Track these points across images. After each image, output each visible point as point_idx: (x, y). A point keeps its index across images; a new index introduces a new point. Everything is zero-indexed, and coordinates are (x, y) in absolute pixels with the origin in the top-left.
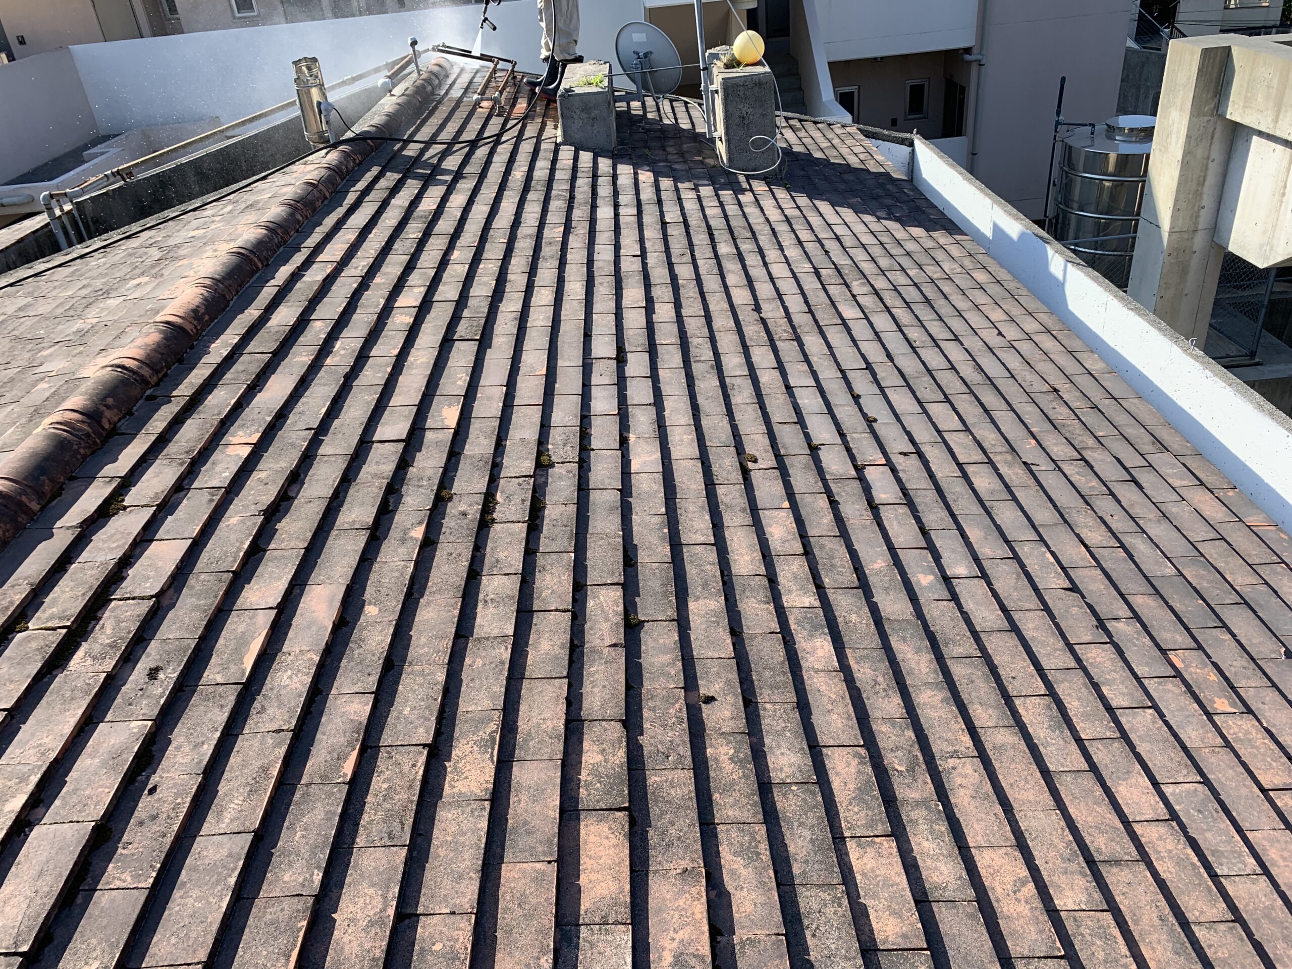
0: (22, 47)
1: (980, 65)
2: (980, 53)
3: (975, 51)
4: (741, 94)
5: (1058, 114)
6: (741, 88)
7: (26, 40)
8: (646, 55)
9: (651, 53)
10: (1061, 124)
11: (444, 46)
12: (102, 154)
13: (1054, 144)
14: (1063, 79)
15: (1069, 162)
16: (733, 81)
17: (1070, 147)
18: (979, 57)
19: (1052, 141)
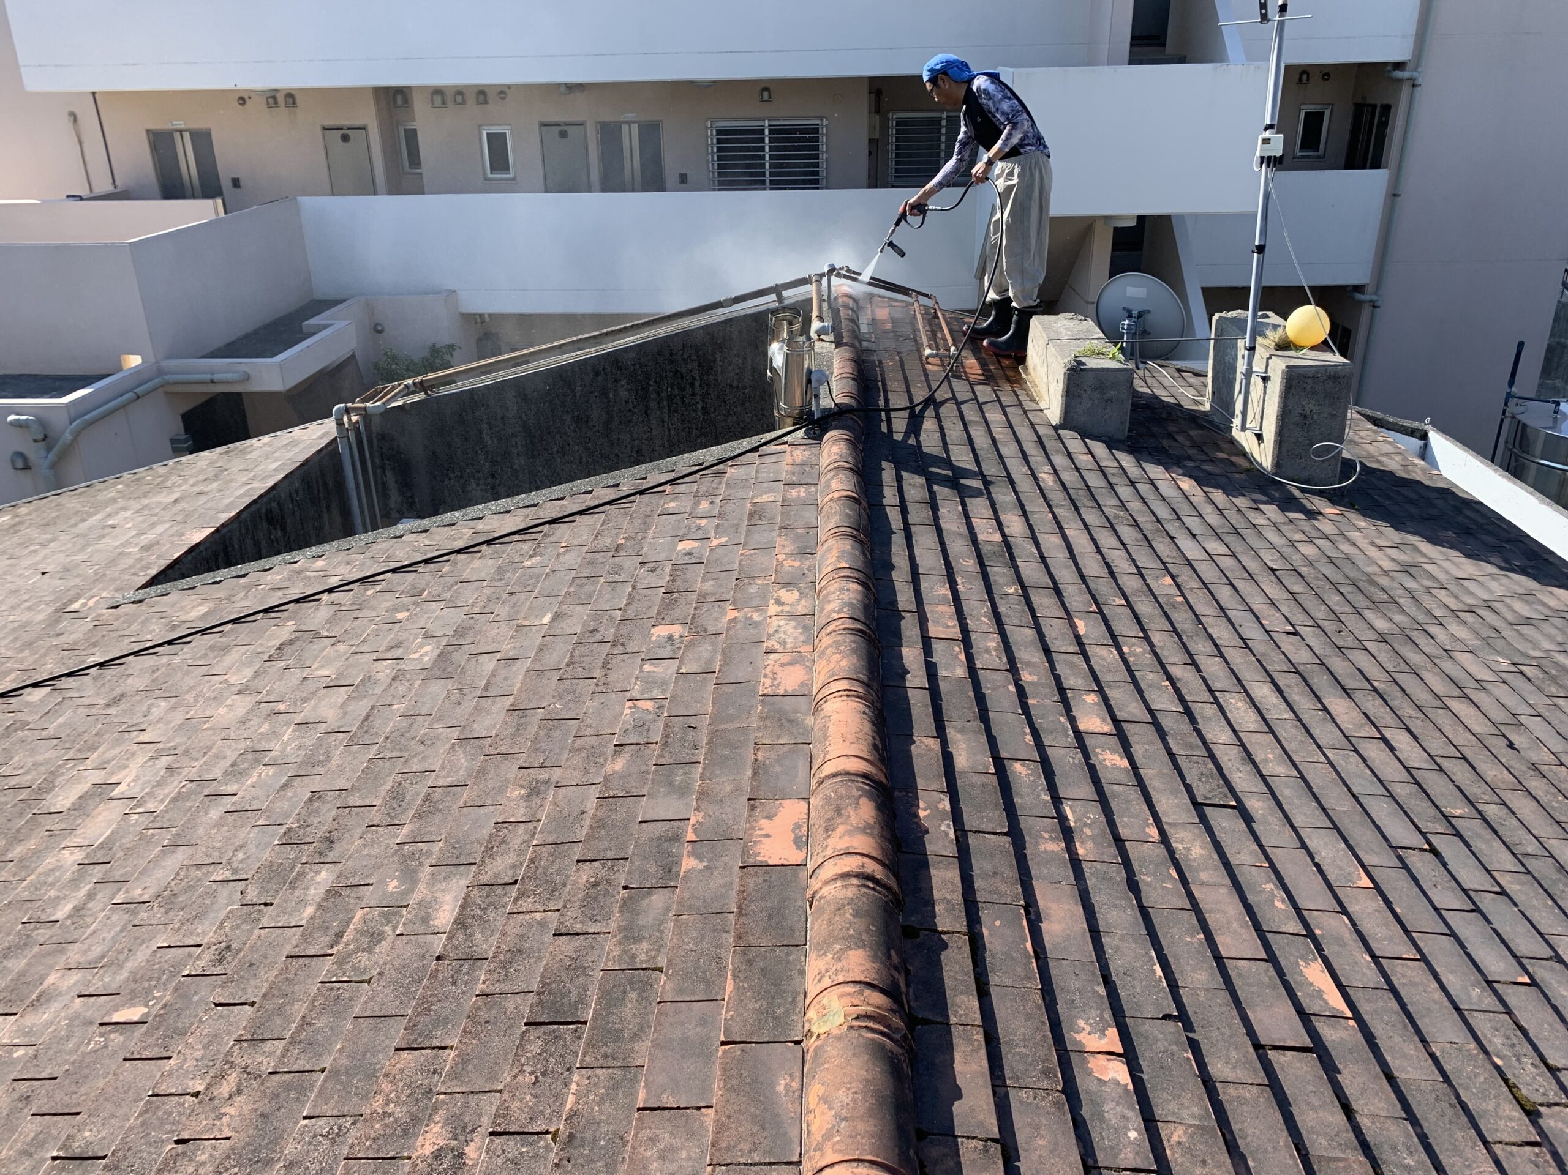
0: (238, 190)
1: (1374, 307)
2: (1376, 293)
3: (1369, 290)
4: (1308, 387)
5: (1511, 383)
6: (1310, 381)
7: (242, 183)
8: (1141, 315)
9: (1149, 312)
10: (1514, 397)
11: (849, 271)
12: (325, 327)
13: (1502, 420)
14: (1521, 345)
15: (1521, 442)
16: (1301, 371)
17: (1525, 426)
18: (1374, 298)
19: (1500, 416)
